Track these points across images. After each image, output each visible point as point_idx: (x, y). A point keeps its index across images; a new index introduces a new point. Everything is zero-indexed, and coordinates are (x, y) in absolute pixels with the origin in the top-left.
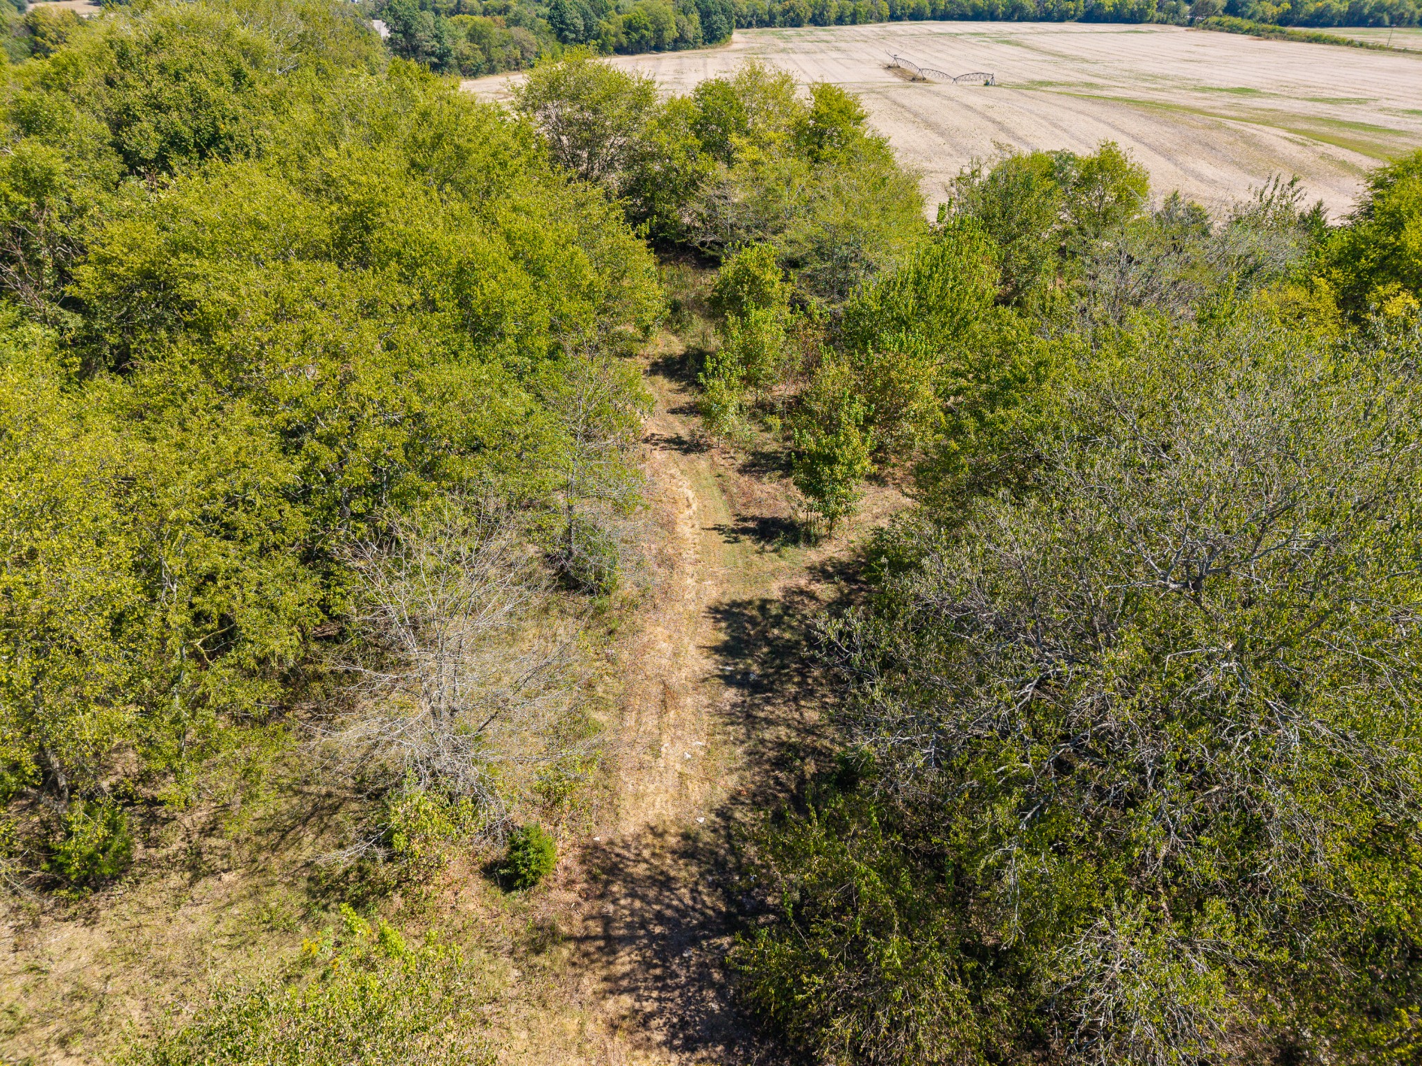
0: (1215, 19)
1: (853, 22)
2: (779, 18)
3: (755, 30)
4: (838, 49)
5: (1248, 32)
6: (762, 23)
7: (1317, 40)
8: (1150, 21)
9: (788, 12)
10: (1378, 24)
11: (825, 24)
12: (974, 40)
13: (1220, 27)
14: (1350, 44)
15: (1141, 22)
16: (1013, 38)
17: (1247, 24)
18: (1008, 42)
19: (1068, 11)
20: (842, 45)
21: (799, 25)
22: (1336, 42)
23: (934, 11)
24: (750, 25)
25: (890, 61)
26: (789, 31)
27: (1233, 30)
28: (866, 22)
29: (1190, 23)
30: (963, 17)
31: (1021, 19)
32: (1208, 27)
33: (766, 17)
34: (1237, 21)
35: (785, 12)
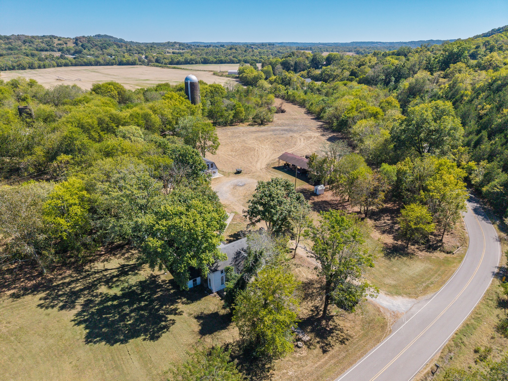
0: (153, 64)
1: (45, 68)
2: (16, 68)
3: (8, 72)
4: (40, 76)
5: (160, 67)
6: (10, 69)
7: (174, 68)
8: (137, 65)
9: (19, 65)
10: (192, 64)
11: (34, 69)
12: (84, 71)
13: (154, 66)
14: (181, 69)
15: (135, 65)
16: (96, 70)
17: (160, 65)
18: (94, 72)
19: (113, 62)
20: (42, 75)
21: (25, 69)
22: (178, 68)
23: (72, 64)
24: (5, 70)
25: (57, 78)
26: (21, 71)
27: (157, 66)
28: (49, 68)
29: (148, 65)
30: (82, 65)
31: (100, 65)
32: (152, 66)
33: (12, 67)
34: (157, 64)
35: (18, 66)
